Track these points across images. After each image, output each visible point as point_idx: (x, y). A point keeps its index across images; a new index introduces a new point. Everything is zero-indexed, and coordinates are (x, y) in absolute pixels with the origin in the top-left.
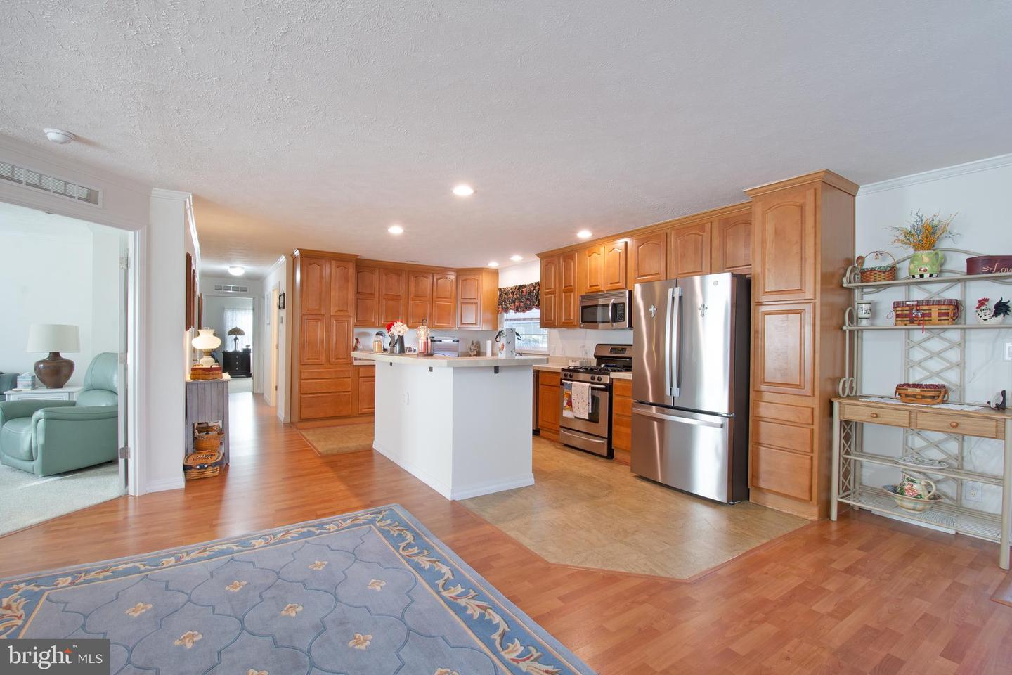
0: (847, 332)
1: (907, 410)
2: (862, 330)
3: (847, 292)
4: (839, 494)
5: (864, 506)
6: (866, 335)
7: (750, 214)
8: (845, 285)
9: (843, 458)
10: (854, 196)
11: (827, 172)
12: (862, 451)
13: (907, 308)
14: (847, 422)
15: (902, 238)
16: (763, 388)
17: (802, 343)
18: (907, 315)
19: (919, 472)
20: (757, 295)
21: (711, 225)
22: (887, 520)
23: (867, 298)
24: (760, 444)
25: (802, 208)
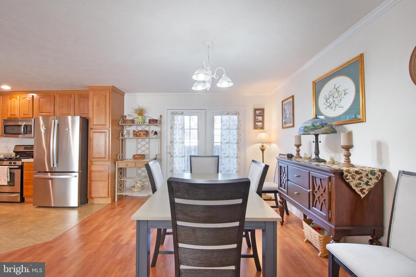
0: (121, 139)
1: (134, 162)
2: (126, 139)
3: (121, 126)
4: (118, 192)
5: (127, 194)
6: (127, 140)
7: (88, 95)
8: (120, 124)
9: (120, 180)
10: (124, 96)
11: (113, 86)
12: (126, 177)
13: (136, 132)
14: (121, 168)
15: (135, 111)
16: (93, 160)
17: (105, 143)
18: (136, 134)
19: (139, 180)
20: (91, 125)
21: (75, 96)
22: (132, 197)
23: (127, 128)
24: (92, 181)
25: (105, 96)
